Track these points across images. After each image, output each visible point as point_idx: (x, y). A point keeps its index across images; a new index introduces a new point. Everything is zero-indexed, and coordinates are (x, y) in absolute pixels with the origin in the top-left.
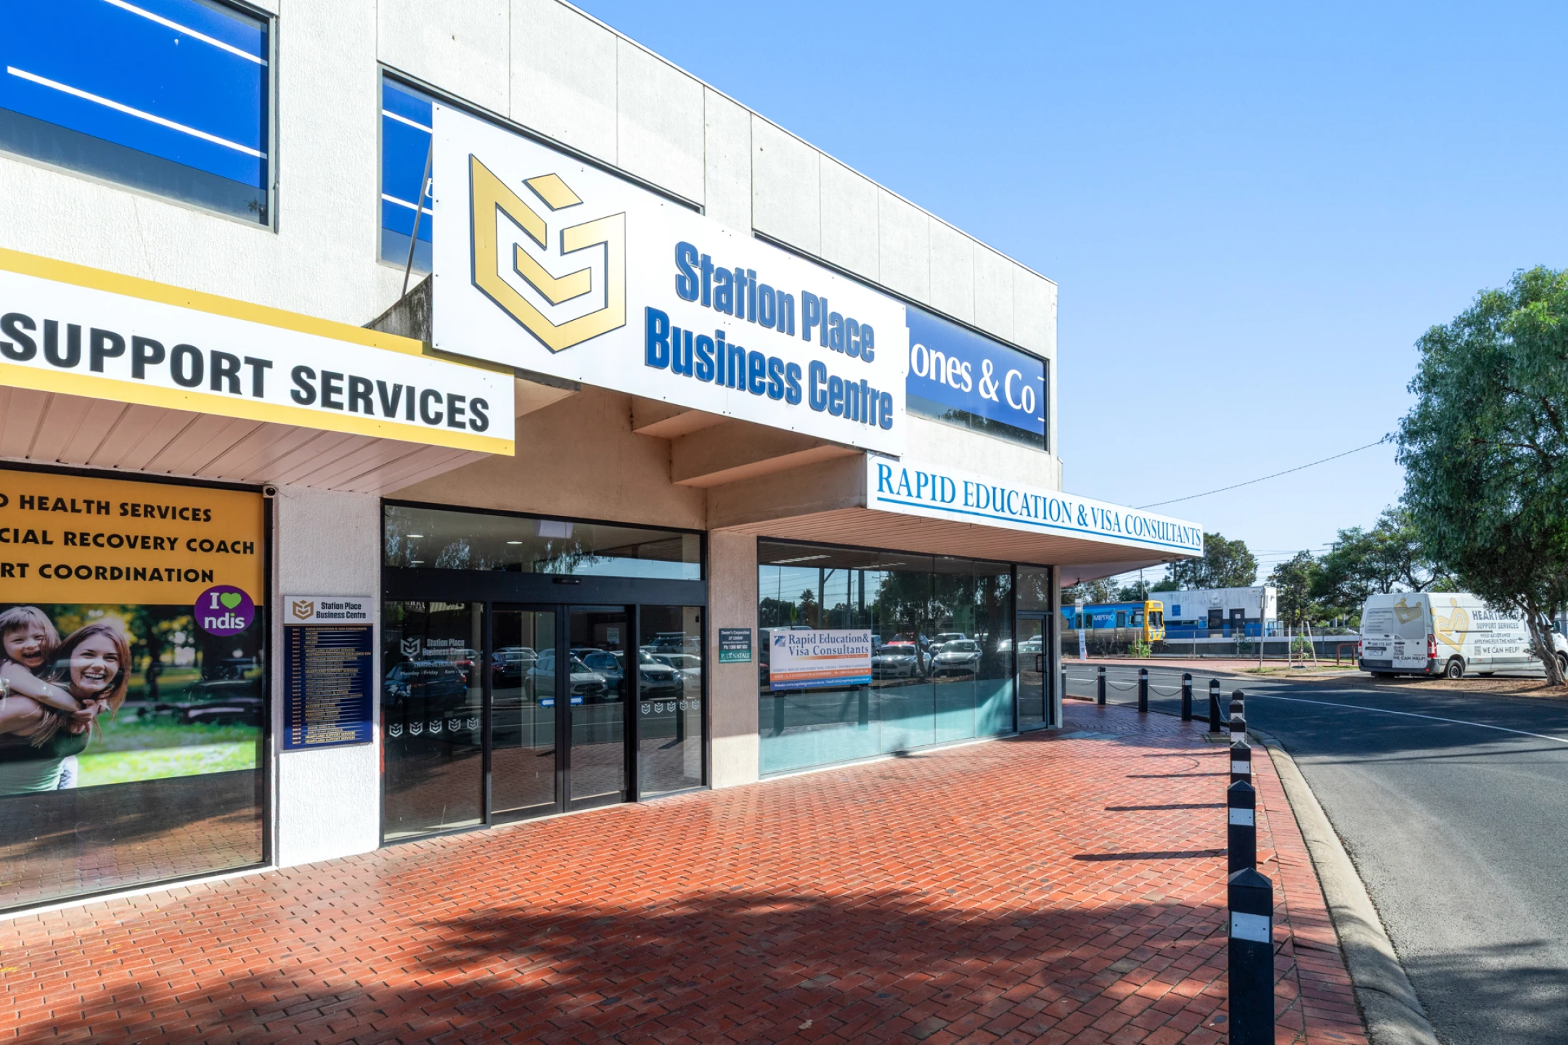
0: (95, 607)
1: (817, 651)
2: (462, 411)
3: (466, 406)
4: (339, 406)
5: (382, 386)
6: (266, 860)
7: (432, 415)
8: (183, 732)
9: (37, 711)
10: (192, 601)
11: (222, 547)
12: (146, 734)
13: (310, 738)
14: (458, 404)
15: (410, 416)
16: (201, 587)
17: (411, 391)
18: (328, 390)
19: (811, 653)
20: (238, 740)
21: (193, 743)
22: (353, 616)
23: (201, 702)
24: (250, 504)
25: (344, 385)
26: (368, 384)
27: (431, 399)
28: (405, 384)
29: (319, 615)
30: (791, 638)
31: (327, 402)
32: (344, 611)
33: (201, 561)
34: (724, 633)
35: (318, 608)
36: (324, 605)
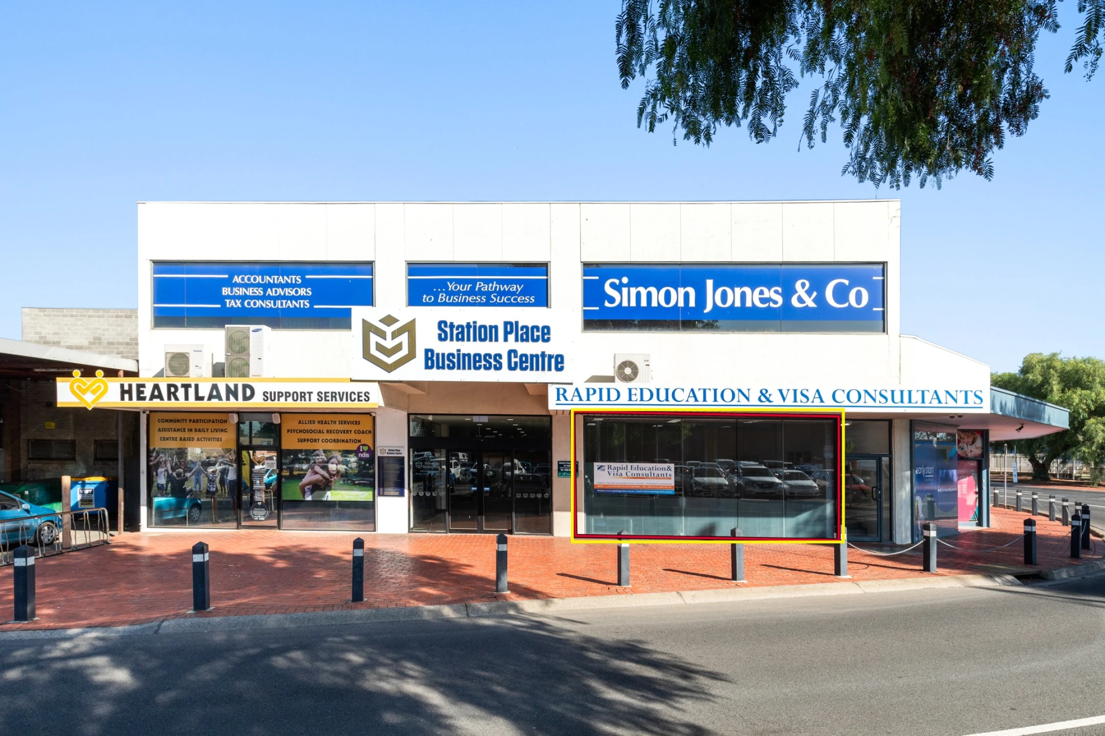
0: (333, 450)
1: (628, 474)
2: (361, 396)
3: (363, 395)
4: (328, 400)
5: (339, 393)
6: (375, 531)
7: (353, 399)
8: (353, 487)
9: (322, 478)
10: (355, 449)
11: (363, 432)
12: (345, 487)
13: (385, 493)
14: (360, 395)
15: (347, 400)
16: (358, 444)
17: (347, 393)
18: (326, 396)
19: (624, 475)
20: (368, 490)
21: (356, 490)
22: (398, 454)
23: (358, 479)
24: (370, 419)
25: (330, 395)
26: (335, 393)
27: (353, 394)
28: (345, 391)
29: (388, 453)
30: (609, 467)
31: (326, 400)
32: (395, 452)
33: (358, 437)
34: (560, 463)
35: (387, 451)
36: (389, 450)
